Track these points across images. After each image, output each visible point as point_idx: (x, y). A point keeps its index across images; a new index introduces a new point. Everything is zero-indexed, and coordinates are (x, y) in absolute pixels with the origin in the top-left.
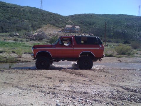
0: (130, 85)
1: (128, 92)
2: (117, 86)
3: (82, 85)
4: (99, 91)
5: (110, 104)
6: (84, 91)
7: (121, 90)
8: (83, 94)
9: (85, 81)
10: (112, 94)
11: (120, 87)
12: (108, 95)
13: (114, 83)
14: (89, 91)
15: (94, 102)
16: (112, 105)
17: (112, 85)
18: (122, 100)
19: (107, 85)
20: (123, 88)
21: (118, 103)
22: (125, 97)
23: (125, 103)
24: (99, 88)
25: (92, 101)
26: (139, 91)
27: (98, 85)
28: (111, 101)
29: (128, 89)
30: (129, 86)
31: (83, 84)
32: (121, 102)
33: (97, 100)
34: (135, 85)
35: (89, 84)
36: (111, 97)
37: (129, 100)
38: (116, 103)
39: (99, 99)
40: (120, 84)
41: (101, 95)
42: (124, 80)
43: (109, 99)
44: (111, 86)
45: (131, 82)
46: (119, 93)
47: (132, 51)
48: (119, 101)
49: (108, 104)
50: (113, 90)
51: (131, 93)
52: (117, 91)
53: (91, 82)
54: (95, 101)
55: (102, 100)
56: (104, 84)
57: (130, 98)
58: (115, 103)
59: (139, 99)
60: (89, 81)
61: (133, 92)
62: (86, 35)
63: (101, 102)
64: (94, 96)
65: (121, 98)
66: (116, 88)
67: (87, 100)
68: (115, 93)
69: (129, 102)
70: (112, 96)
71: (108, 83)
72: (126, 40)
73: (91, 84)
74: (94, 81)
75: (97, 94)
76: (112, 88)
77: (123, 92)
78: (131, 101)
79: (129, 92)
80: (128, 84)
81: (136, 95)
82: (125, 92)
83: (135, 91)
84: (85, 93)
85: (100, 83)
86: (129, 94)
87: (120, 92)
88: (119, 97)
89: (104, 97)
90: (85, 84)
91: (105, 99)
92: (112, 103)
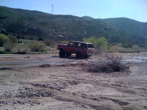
0: (40, 80)
1: (36, 88)
2: (27, 83)
4: (6, 92)
5: (17, 103)
7: (30, 86)
10: (20, 92)
11: (30, 84)
12: (15, 94)
13: (24, 81)
16: (18, 104)
17: (22, 83)
18: (29, 97)
19: (17, 83)
20: (32, 85)
21: (25, 100)
22: (33, 93)
23: (32, 99)
24: (7, 88)
26: (47, 85)
27: (6, 86)
28: (19, 100)
29: (37, 85)
30: (39, 82)
32: (29, 99)
33: (3, 102)
34: (45, 80)
36: (19, 96)
37: (37, 96)
38: (24, 101)
39: (6, 100)
40: (31, 81)
41: (8, 95)
42: (35, 76)
43: (17, 98)
44: (21, 85)
45: (41, 77)
46: (28, 90)
47: (45, 48)
48: (27, 99)
49: (14, 103)
50: (22, 88)
51: (40, 88)
52: (26, 89)
55: (9, 100)
56: (13, 83)
57: (38, 93)
58: (22, 101)
59: (46, 93)
61: (41, 87)
63: (7, 103)
65: (29, 95)
66: (26, 85)
68: (24, 91)
69: (37, 97)
70: (20, 94)
71: (18, 81)
72: (40, 37)
74: (2, 81)
75: (3, 95)
76: (21, 86)
77: (32, 89)
78: (38, 97)
79: (38, 88)
81: (44, 90)
82: (34, 89)
83: (44, 86)
85: (9, 83)
86: (37, 90)
88: (28, 94)
89: (12, 97)
91: (12, 99)
92: (19, 102)
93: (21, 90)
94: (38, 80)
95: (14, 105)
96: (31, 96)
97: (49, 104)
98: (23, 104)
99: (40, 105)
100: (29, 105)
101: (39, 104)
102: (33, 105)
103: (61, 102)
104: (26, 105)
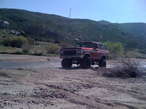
0: (55, 82)
1: (51, 89)
2: (41, 84)
3: (3, 86)
4: (22, 91)
5: (31, 102)
6: (4, 93)
7: (45, 87)
8: (3, 96)
9: (8, 81)
10: (35, 92)
11: (45, 84)
12: (30, 94)
13: (39, 81)
14: (10, 91)
15: (15, 103)
16: (33, 104)
17: (37, 84)
18: (44, 97)
19: (32, 83)
20: (47, 86)
21: (39, 100)
22: (48, 94)
23: (46, 100)
24: (22, 88)
25: (12, 102)
26: (61, 86)
27: (22, 85)
28: (33, 99)
29: (51, 86)
30: (53, 83)
31: (5, 85)
32: (43, 99)
33: (18, 101)
34: (59, 82)
35: (12, 85)
36: (34, 96)
37: (50, 97)
39: (21, 99)
40: (45, 81)
41: (23, 94)
42: (50, 78)
43: (32, 98)
44: (36, 85)
45: (56, 79)
46: (42, 91)
48: (41, 99)
49: (29, 103)
50: (37, 88)
51: (54, 89)
52: (41, 89)
53: (14, 82)
54: (15, 101)
55: (24, 99)
56: (29, 83)
57: (52, 94)
58: (36, 101)
59: (60, 94)
60: (12, 82)
61: (55, 88)
62: (15, 32)
63: (22, 102)
64: (16, 97)
65: (43, 95)
66: (40, 86)
67: (7, 102)
68: (38, 91)
69: (51, 98)
70: (35, 94)
71: (33, 81)
72: (56, 40)
73: (14, 84)
74: (18, 80)
75: (19, 94)
77: (46, 89)
78: (52, 98)
79: (52, 89)
80: (52, 82)
81: (58, 91)
82: (48, 90)
83: (58, 87)
84: (5, 94)
85: (25, 83)
86: (51, 91)
87: (43, 89)
88: (42, 95)
89: (27, 96)
90: (7, 84)
91: (27, 98)
92: (33, 102)
93: (36, 90)
94: (52, 81)
95: (29, 104)
96: (45, 96)
97: (62, 106)
98: (37, 104)
99: (54, 106)
100: (43, 105)
101: (52, 105)
102: (47, 106)
103: (75, 105)
104: (40, 105)
